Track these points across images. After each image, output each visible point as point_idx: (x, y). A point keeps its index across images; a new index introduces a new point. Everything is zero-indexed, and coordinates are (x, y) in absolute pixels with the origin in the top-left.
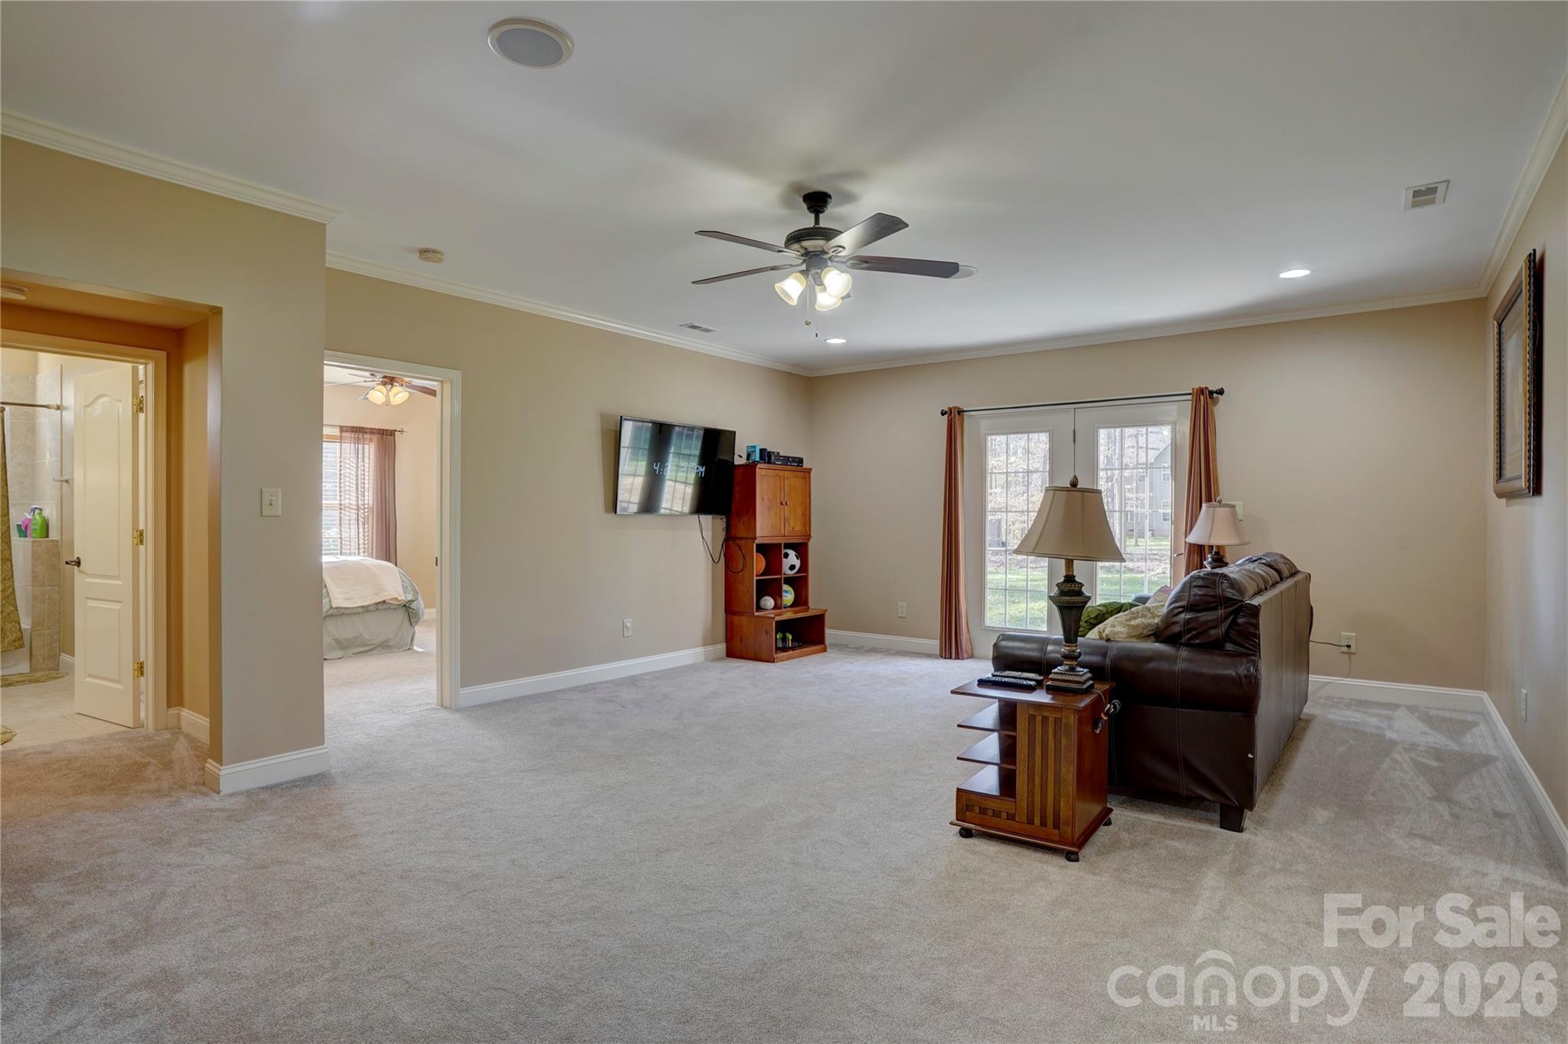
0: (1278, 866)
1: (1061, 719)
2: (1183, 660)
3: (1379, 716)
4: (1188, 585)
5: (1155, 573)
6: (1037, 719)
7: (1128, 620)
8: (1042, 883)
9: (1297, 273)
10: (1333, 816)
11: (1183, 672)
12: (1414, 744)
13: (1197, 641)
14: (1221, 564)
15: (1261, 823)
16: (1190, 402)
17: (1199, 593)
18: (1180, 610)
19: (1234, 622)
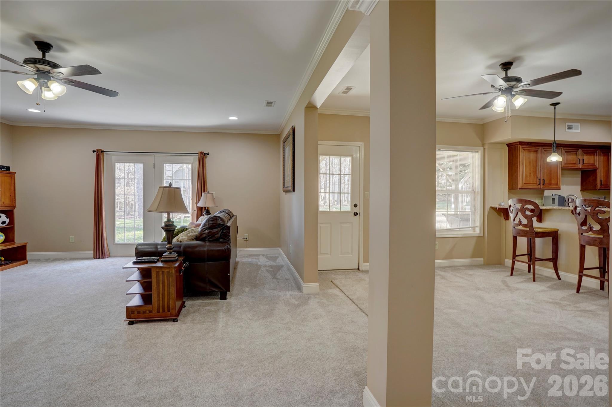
0: (239, 306)
1: (169, 271)
2: (207, 247)
3: (256, 258)
4: (208, 220)
5: (177, 218)
6: (160, 273)
7: (187, 234)
8: (167, 332)
9: (234, 118)
10: (250, 289)
11: (208, 250)
12: (265, 265)
13: (211, 239)
14: (209, 214)
15: (231, 295)
16: (198, 156)
17: (212, 223)
18: (206, 229)
19: (222, 232)
